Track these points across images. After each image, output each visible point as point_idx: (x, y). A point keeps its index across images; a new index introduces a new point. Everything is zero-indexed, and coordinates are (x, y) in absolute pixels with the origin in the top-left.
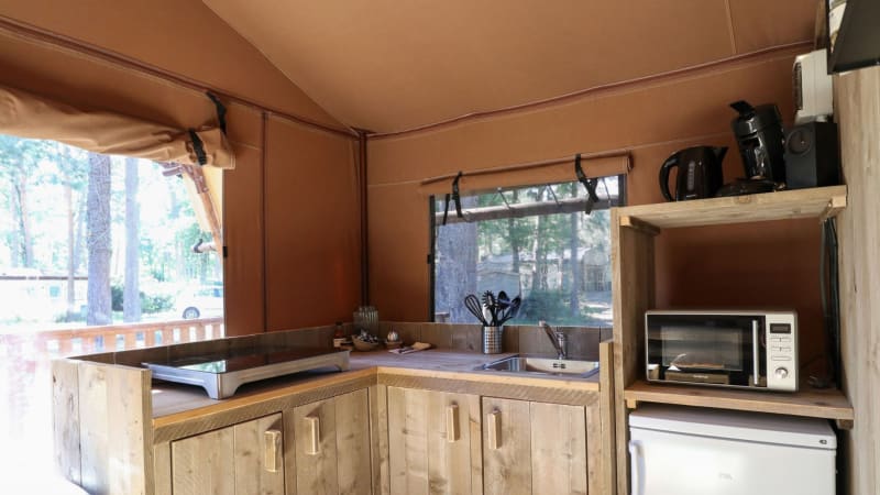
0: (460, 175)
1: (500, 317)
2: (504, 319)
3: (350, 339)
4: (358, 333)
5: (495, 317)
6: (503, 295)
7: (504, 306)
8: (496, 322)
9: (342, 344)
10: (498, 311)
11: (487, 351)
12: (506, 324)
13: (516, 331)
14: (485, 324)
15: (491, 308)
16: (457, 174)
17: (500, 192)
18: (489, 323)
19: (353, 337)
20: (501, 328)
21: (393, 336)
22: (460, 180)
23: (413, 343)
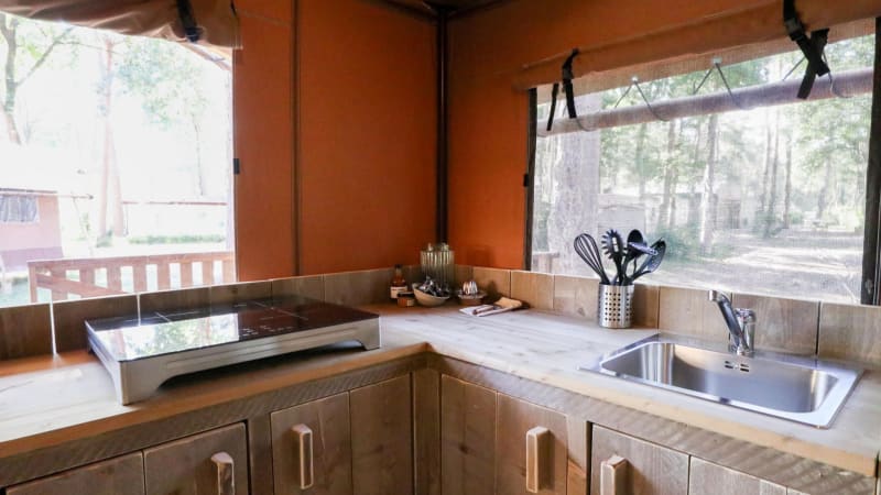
0: (576, 53)
1: (629, 273)
2: (637, 275)
3: (410, 289)
4: (421, 280)
5: (621, 271)
6: (635, 236)
7: (635, 254)
8: (623, 279)
9: (399, 295)
10: (627, 261)
11: (605, 323)
12: (640, 281)
13: (657, 294)
14: (605, 281)
15: (617, 257)
16: (569, 52)
17: (636, 83)
18: (611, 279)
19: (414, 285)
20: (631, 289)
21: (470, 287)
22: (574, 60)
23: (498, 299)
